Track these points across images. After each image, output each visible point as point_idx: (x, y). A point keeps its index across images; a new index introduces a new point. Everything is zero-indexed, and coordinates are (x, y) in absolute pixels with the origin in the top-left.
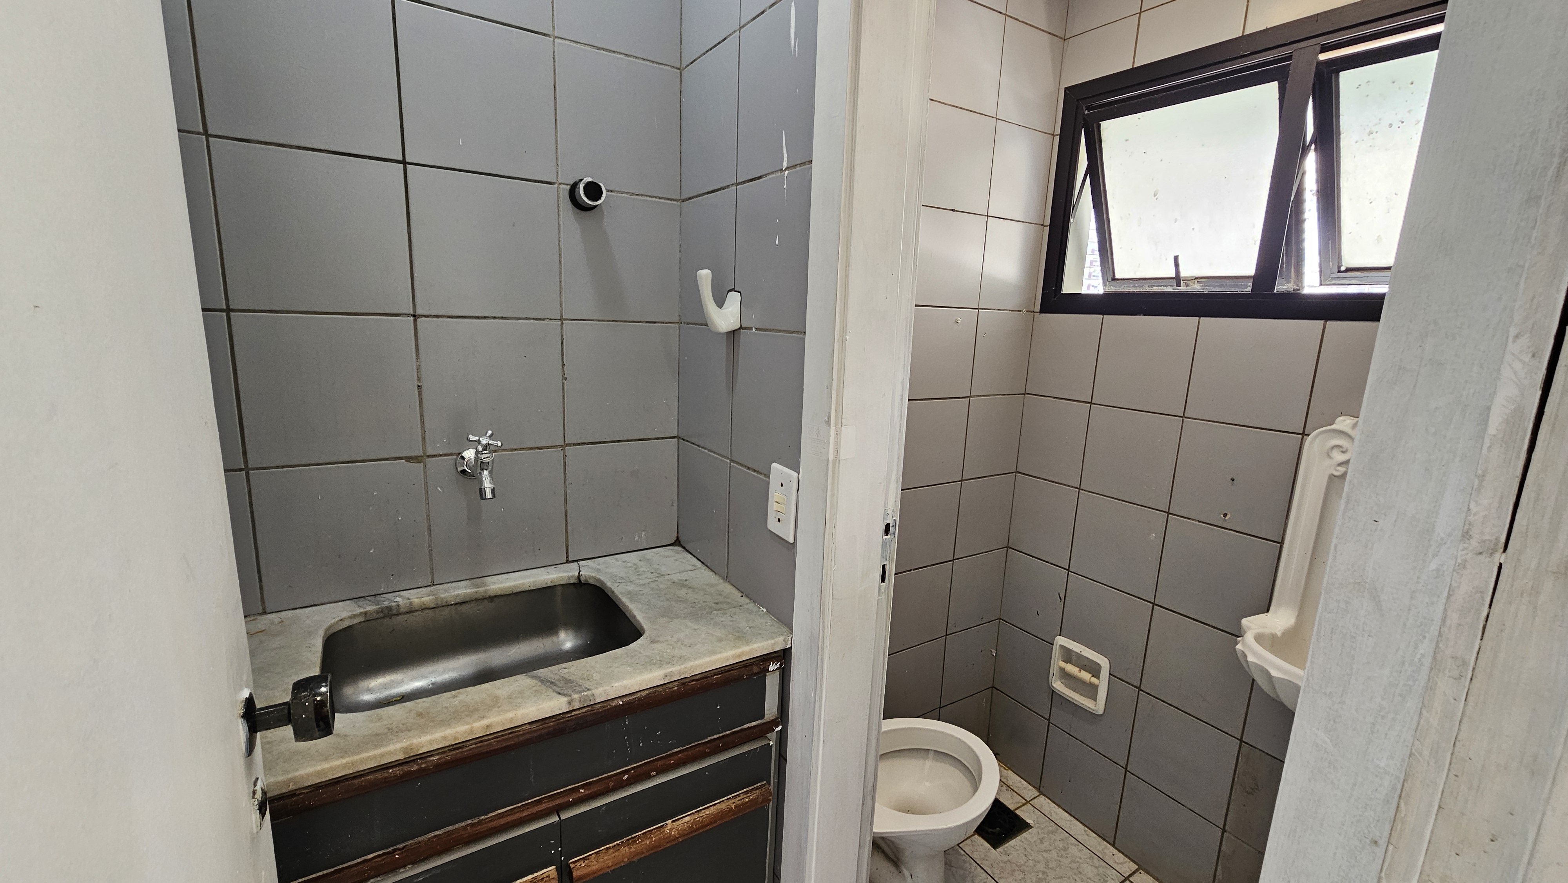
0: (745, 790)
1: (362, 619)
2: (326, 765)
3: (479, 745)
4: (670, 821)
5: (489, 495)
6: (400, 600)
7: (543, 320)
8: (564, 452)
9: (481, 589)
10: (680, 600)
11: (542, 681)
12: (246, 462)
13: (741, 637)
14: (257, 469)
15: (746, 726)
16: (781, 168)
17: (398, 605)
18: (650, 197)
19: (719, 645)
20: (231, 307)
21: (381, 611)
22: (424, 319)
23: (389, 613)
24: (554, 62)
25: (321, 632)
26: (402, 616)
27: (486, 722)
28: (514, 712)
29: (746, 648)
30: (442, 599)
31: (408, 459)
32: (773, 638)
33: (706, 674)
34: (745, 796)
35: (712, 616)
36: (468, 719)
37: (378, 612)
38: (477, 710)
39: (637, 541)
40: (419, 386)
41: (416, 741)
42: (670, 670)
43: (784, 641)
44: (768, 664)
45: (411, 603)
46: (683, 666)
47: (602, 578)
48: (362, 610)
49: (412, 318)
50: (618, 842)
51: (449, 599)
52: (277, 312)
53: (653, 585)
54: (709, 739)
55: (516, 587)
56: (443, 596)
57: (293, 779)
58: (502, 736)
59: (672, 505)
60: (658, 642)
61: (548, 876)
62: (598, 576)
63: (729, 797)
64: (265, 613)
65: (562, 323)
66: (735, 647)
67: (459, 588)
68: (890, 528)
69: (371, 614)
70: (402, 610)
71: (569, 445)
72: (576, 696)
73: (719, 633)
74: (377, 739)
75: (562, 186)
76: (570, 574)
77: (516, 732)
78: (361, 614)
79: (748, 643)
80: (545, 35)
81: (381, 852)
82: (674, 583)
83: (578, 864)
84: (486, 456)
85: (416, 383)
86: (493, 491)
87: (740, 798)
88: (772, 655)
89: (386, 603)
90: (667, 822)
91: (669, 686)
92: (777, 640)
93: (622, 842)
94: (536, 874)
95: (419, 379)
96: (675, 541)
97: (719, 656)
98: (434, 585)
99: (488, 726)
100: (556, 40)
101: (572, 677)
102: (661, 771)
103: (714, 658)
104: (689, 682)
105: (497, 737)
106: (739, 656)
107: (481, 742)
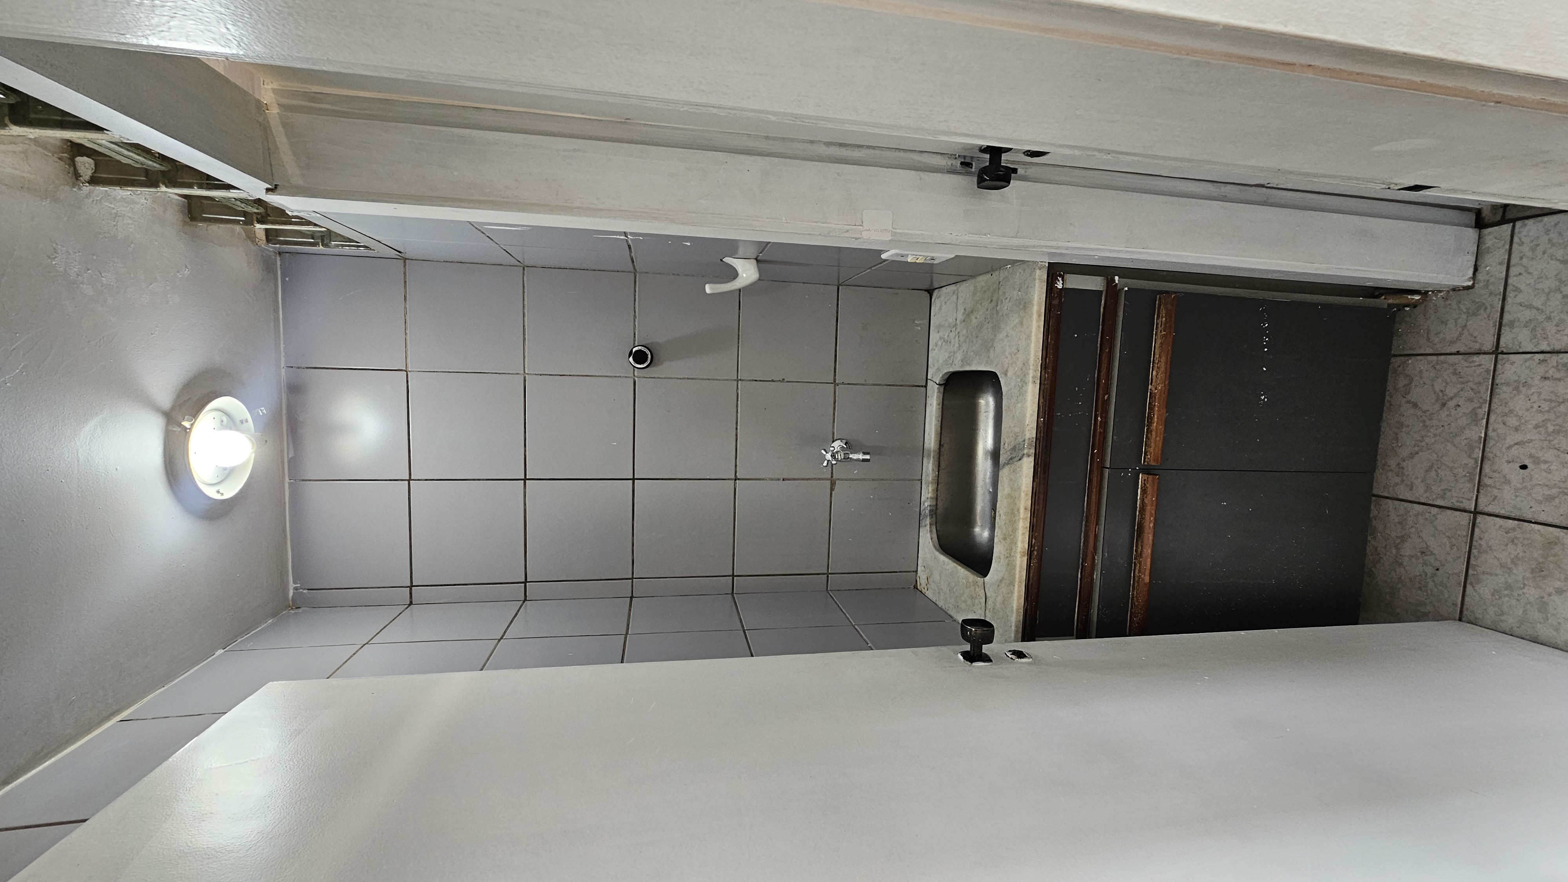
0: (1156, 316)
1: (934, 527)
2: (1016, 595)
3: (1035, 515)
4: (1150, 386)
5: (868, 457)
6: (927, 504)
7: (738, 394)
8: (840, 384)
9: (932, 455)
10: (980, 327)
11: (1008, 464)
12: (824, 574)
13: (1024, 305)
14: (828, 568)
15: (1102, 310)
16: (625, 241)
17: (930, 506)
18: (635, 301)
19: (1025, 327)
20: (731, 574)
21: (931, 516)
22: (737, 474)
23: (934, 512)
24: (543, 375)
25: (937, 553)
26: (938, 503)
27: (1022, 510)
28: (1022, 492)
29: (1035, 308)
30: (933, 479)
31: (832, 489)
32: (1035, 279)
33: (1044, 346)
34: (1160, 320)
35: (1000, 314)
36: (1017, 518)
37: (931, 518)
38: (1013, 509)
39: (921, 328)
40: (783, 480)
41: (1019, 550)
42: (1031, 378)
43: (1040, 269)
44: (1055, 289)
45: (931, 498)
46: (1031, 367)
47: (946, 371)
48: (928, 526)
49: (737, 481)
50: (1146, 428)
51: (934, 475)
52: (734, 553)
53: (962, 339)
54: (1099, 345)
55: (936, 431)
56: (931, 479)
57: (1017, 610)
58: (1035, 501)
59: (897, 294)
60: (1007, 371)
61: (1145, 480)
62: (943, 373)
63: (1154, 333)
64: (916, 571)
65: (740, 380)
66: (1031, 316)
67: (928, 468)
68: (966, 161)
69: (932, 521)
70: (935, 504)
71: (835, 380)
72: (1025, 451)
73: (1014, 320)
74: (1010, 566)
75: (636, 374)
76: (936, 391)
77: (1036, 492)
78: (930, 527)
79: (1030, 302)
80: (525, 381)
81: (1080, 571)
82: (964, 321)
83: (1147, 460)
84: (839, 457)
85: (781, 482)
86: (864, 453)
87: (1160, 324)
88: (1050, 281)
89: (927, 512)
90: (1149, 388)
91: (1043, 379)
92: (1037, 277)
93: (1147, 425)
94: (1140, 486)
95: (779, 480)
96: (929, 293)
97: (1033, 334)
98: (921, 479)
99: (1026, 509)
100: (526, 372)
101: (1013, 444)
102: (1107, 391)
103: (1033, 338)
104: (1046, 363)
105: (1035, 504)
106: (1039, 316)
107: (1034, 513)
